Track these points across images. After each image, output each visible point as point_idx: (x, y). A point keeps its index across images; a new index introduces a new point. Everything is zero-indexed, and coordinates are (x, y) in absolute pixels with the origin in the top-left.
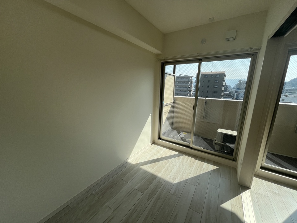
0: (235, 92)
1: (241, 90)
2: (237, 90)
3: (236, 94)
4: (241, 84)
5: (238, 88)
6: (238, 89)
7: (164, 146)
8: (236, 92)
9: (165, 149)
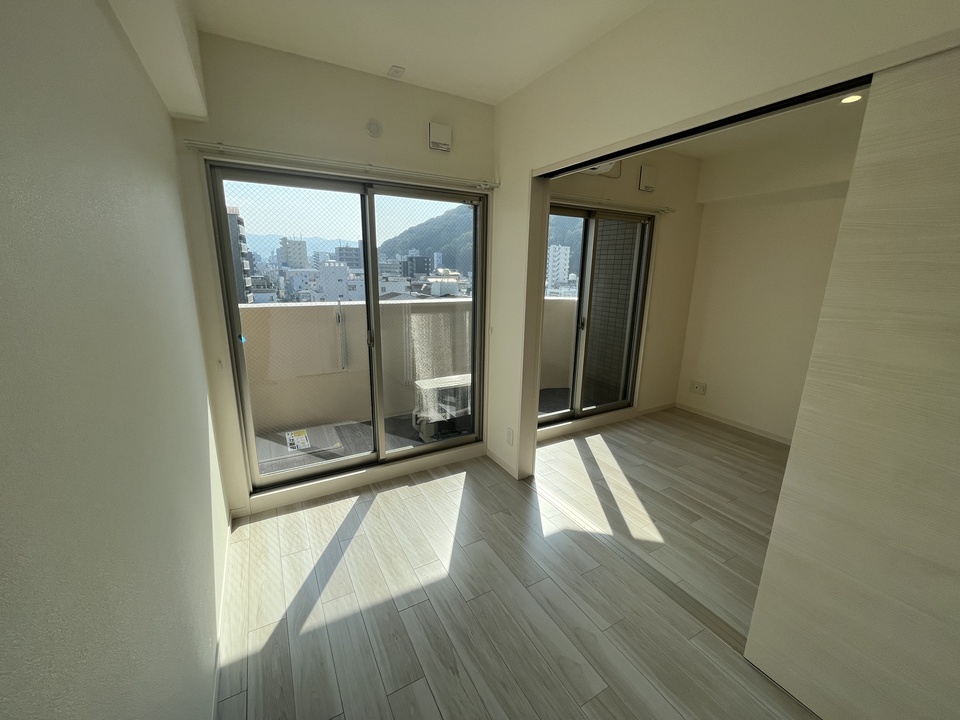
0: (277, 273)
1: (292, 267)
2: (283, 268)
3: (282, 278)
4: (289, 250)
5: (284, 261)
6: (285, 264)
7: (290, 508)
8: (282, 273)
9: (303, 515)
